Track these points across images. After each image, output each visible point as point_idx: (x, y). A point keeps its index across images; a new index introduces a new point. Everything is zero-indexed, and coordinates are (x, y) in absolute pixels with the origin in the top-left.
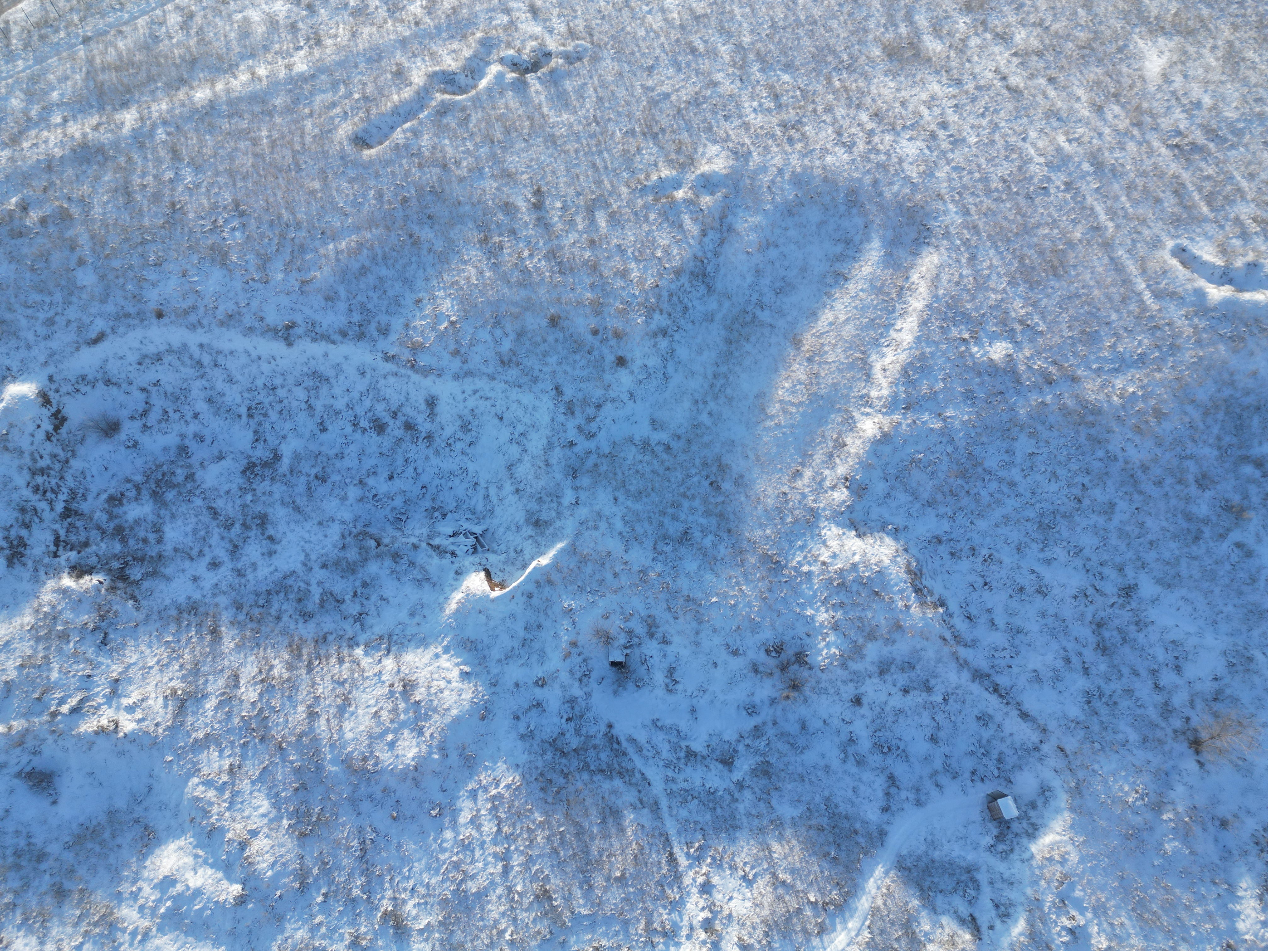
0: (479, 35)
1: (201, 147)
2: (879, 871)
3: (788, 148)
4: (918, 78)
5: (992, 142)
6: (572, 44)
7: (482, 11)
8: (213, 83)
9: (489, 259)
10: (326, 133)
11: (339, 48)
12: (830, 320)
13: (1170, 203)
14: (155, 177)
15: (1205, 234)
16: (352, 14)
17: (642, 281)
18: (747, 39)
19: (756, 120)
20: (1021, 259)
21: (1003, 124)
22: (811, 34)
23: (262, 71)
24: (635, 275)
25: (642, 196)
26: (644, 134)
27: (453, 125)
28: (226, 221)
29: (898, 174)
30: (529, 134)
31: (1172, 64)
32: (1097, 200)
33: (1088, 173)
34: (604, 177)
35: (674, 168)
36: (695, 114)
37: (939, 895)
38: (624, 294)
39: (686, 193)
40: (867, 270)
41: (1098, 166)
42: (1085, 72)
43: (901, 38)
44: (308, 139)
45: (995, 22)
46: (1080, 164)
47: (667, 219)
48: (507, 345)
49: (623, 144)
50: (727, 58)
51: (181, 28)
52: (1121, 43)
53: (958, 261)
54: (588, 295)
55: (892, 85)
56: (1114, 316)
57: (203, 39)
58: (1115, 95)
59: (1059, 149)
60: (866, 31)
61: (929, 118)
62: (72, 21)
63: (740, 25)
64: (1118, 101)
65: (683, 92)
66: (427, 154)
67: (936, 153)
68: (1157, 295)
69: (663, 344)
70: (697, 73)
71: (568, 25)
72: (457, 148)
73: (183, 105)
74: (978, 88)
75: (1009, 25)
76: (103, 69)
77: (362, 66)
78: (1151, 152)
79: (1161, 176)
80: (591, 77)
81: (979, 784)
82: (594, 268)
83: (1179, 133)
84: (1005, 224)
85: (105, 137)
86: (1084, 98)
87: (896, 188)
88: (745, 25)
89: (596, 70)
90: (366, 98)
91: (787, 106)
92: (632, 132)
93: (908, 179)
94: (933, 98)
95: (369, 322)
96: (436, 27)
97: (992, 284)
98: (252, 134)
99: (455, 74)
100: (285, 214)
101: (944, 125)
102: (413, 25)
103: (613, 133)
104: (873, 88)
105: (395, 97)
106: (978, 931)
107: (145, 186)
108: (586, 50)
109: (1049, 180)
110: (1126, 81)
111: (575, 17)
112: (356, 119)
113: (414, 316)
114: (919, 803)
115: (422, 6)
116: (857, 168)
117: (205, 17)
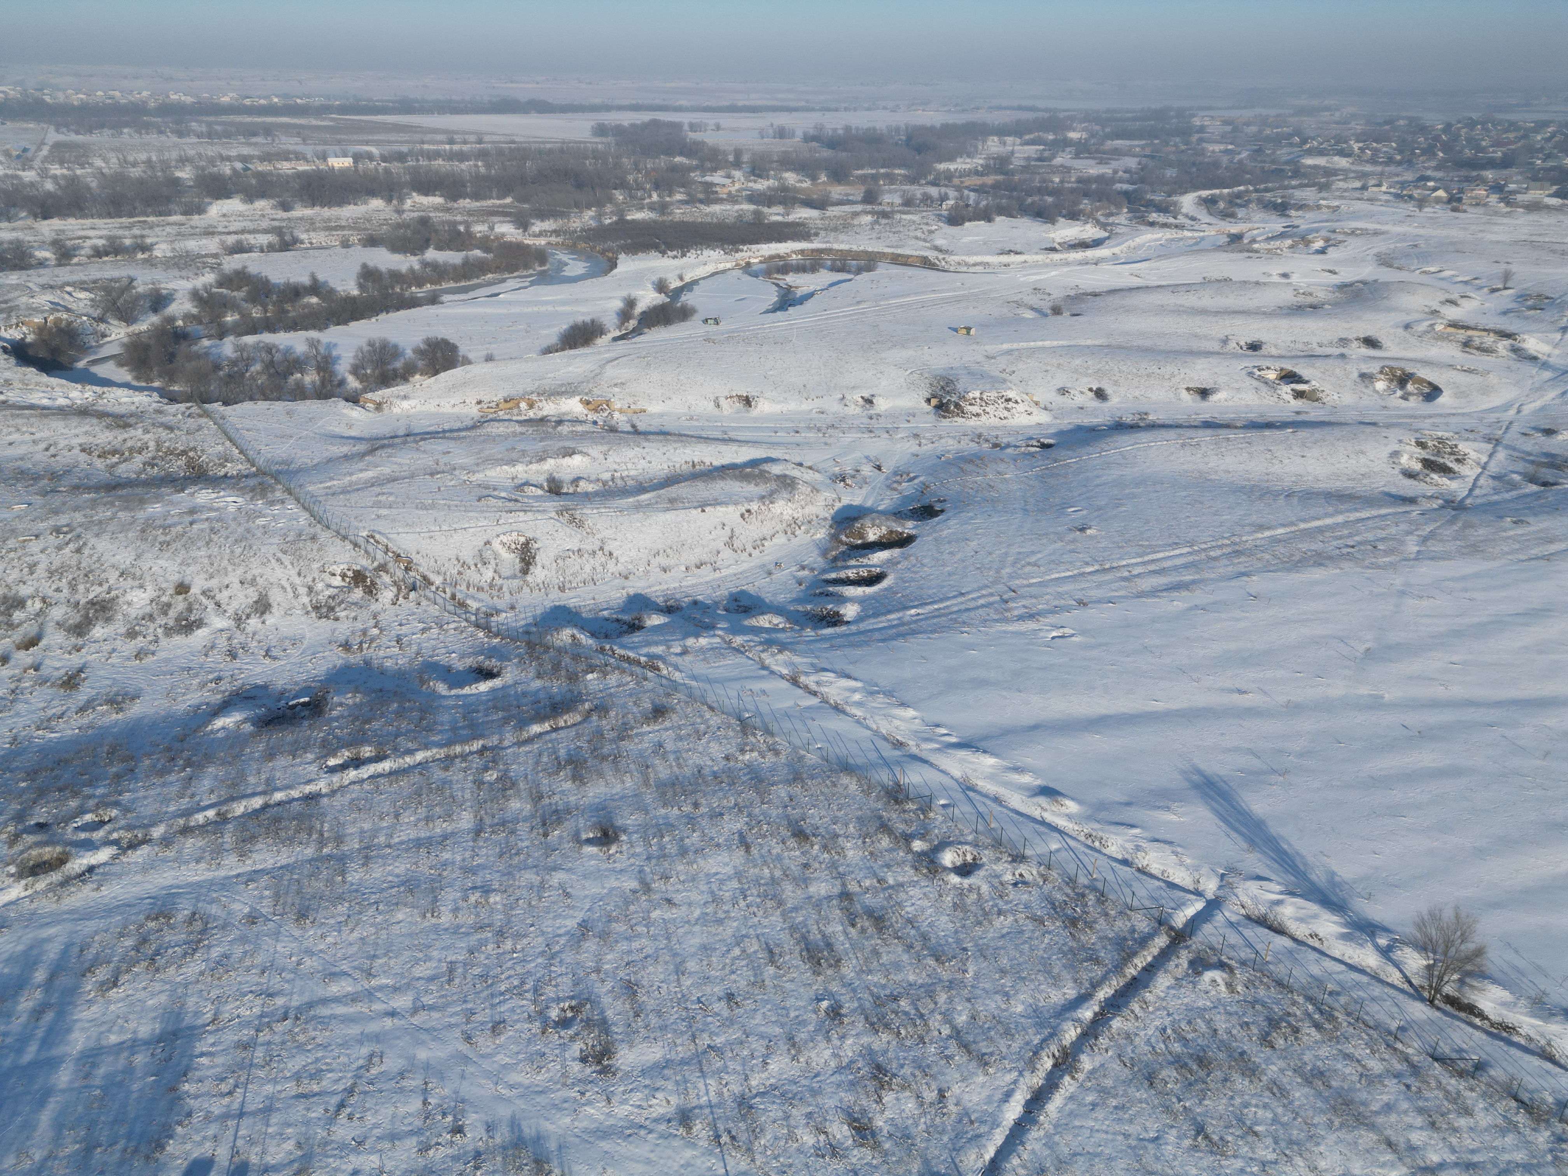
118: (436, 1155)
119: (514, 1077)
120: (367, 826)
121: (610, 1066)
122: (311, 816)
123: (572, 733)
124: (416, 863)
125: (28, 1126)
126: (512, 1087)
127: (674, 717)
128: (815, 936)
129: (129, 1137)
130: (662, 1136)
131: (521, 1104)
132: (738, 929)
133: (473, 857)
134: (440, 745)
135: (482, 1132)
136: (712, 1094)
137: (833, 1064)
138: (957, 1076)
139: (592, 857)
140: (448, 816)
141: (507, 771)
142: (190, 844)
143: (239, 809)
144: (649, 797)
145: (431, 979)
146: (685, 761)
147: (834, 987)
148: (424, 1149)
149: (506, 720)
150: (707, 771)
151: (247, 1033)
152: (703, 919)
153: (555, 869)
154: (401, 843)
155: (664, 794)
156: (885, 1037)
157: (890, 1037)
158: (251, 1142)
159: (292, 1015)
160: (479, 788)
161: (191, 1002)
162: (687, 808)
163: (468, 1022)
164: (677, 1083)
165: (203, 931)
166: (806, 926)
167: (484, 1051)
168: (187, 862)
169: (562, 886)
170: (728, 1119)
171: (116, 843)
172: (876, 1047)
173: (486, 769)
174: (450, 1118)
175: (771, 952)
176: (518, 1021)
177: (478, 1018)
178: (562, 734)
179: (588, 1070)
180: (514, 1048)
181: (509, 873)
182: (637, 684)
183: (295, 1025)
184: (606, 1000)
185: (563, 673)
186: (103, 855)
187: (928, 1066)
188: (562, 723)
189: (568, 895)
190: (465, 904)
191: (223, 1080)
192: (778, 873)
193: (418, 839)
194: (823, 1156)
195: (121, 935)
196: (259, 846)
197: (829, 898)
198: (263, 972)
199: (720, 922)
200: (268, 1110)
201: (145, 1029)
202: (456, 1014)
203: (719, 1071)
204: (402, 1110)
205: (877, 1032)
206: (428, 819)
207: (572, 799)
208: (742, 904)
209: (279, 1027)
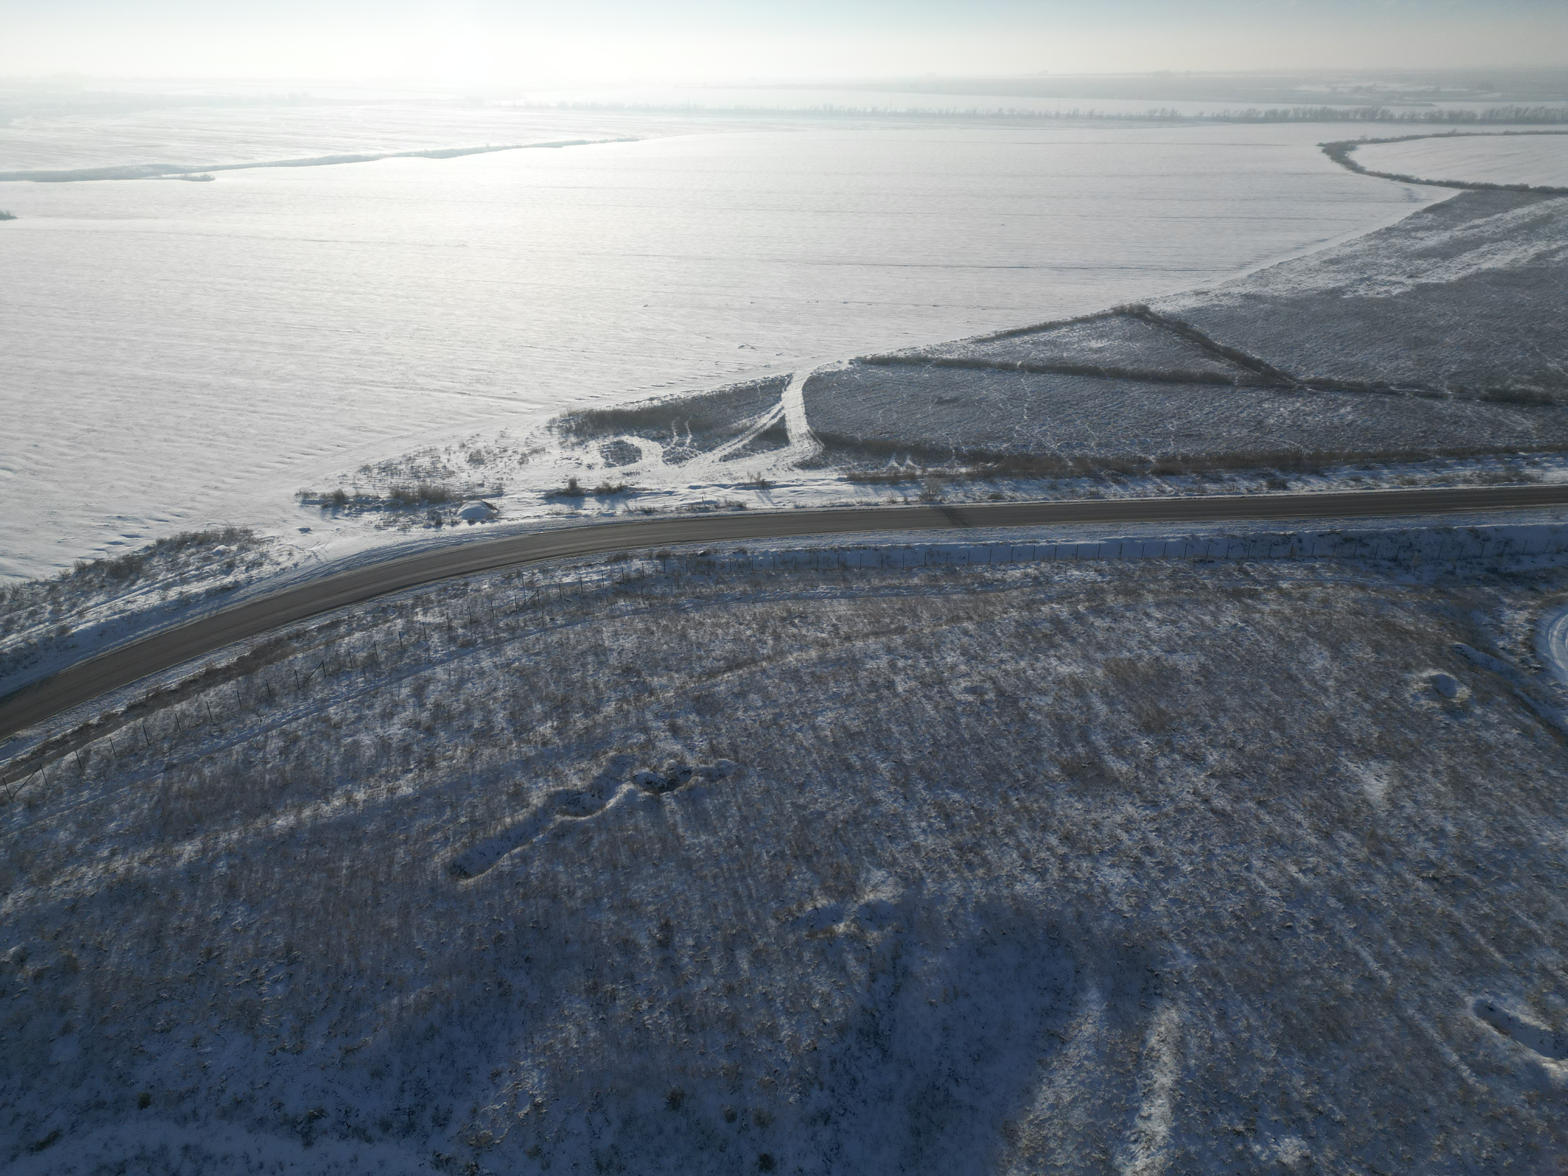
0: (612, 754)
1: (265, 882)
3: (967, 874)
4: (1108, 798)
5: (1211, 871)
6: (714, 761)
7: (617, 731)
8: (300, 808)
9: (596, 1014)
10: (419, 861)
11: (453, 770)
12: (1051, 1100)
13: (1450, 947)
14: (197, 918)
15: (1511, 988)
16: (474, 736)
17: (794, 1042)
18: (908, 757)
19: (929, 842)
20: (1286, 1018)
21: (1218, 851)
22: (978, 753)
23: (360, 796)
24: (785, 1033)
25: (793, 931)
26: (796, 857)
27: (571, 849)
28: (270, 971)
29: (1106, 907)
30: (660, 858)
31: (1396, 789)
32: (1358, 943)
33: (1338, 910)
34: (747, 907)
35: (832, 897)
36: (855, 835)
38: (771, 1059)
39: (848, 926)
40: (1088, 1029)
41: (1349, 902)
42: (1298, 795)
43: (1079, 758)
44: (397, 868)
45: (1180, 742)
46: (1323, 901)
47: (826, 959)
48: (608, 1138)
49: (771, 869)
50: (887, 776)
51: (281, 754)
52: (1329, 766)
53: (1205, 1019)
54: (724, 1062)
55: (1079, 806)
56: (1431, 1101)
57: (302, 764)
58: (1341, 821)
59: (1293, 881)
60: (1039, 750)
61: (1130, 843)
62: (162, 748)
63: (899, 743)
64: (1347, 829)
65: (840, 811)
66: (535, 883)
67: (1146, 883)
68: (1480, 1070)
69: (826, 1134)
70: (855, 790)
71: (711, 743)
72: (572, 875)
73: (258, 833)
74: (1179, 810)
75: (1197, 746)
76: (177, 798)
77: (475, 788)
78: (1406, 886)
79: (1429, 913)
80: (735, 795)
82: (732, 1023)
83: (1432, 864)
84: (1252, 971)
85: (154, 871)
86: (1306, 824)
87: (1106, 923)
88: (905, 743)
89: (741, 788)
90: (473, 821)
91: (961, 826)
92: (782, 855)
93: (1118, 912)
94: (1129, 820)
95: (424, 1107)
96: (565, 747)
97: (1257, 1052)
98: (331, 865)
99: (580, 793)
100: (346, 959)
101: (1149, 851)
102: (539, 746)
103: (760, 856)
104: (1057, 808)
105: (508, 820)
107: (182, 929)
108: (729, 767)
109: (1292, 917)
110: (1350, 807)
111: (719, 735)
112: (458, 845)
113: (486, 1098)
115: (552, 727)
116: (1054, 900)
117: (311, 741)
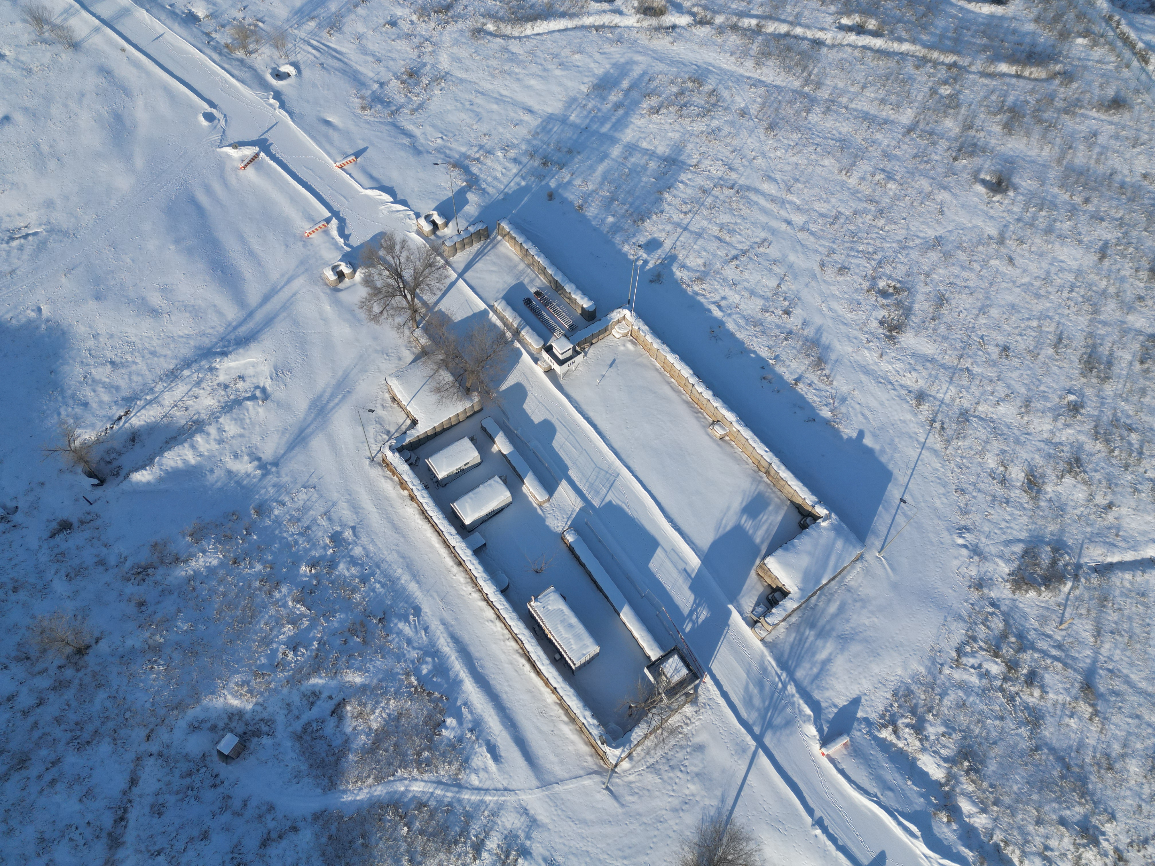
2: (347, 798)
37: (334, 744)
81: (222, 776)
106: (339, 704)
114: (271, 808)
118: (769, 318)
119: (835, 305)
120: (841, 84)
121: (896, 338)
122: (810, 57)
123: (1030, 86)
124: (856, 130)
125: (592, 169)
126: (830, 309)
127: (1127, 115)
128: (1104, 350)
129: (631, 205)
130: (899, 396)
131: (830, 323)
132: (1048, 310)
133: (895, 147)
134: (924, 45)
135: (799, 322)
136: (948, 396)
137: (1046, 436)
138: (1133, 504)
139: (978, 195)
140: (897, 106)
141: (959, 92)
142: (733, 39)
143: (771, 27)
144: (1053, 173)
145: (822, 216)
146: (1107, 159)
147: (1089, 392)
148: (765, 310)
149: (985, 48)
150: (1118, 178)
151: (709, 184)
152: (1027, 288)
153: (945, 188)
154: (855, 110)
155: (1067, 177)
156: (1099, 446)
157: (1103, 449)
158: (683, 247)
159: (736, 187)
160: (931, 96)
161: (690, 147)
162: (1078, 199)
163: (828, 255)
164: (930, 375)
165: (714, 105)
166: (1103, 339)
167: (827, 278)
168: (725, 52)
169: (942, 204)
170: (947, 416)
171: (694, 15)
172: (1087, 447)
173: (945, 83)
174: (787, 303)
175: (1060, 340)
176: (857, 274)
177: (835, 257)
178: (1021, 83)
179: (881, 331)
180: (846, 290)
181: (912, 173)
182: (1117, 68)
183: (734, 195)
184: (920, 297)
185: (1059, 26)
186: (684, 20)
187: (1116, 485)
188: (1026, 73)
189: (942, 212)
190: (870, 178)
191: (686, 203)
192: (1112, 290)
193: (868, 113)
194: (994, 478)
195: (672, 82)
196: (770, 63)
197: (1139, 332)
198: (733, 152)
199: (1038, 296)
200: (699, 235)
201: (662, 149)
202: (824, 246)
203: (963, 387)
204: (765, 281)
205: (1097, 439)
206: (883, 101)
207: (993, 141)
208: (1065, 294)
209: (727, 192)
